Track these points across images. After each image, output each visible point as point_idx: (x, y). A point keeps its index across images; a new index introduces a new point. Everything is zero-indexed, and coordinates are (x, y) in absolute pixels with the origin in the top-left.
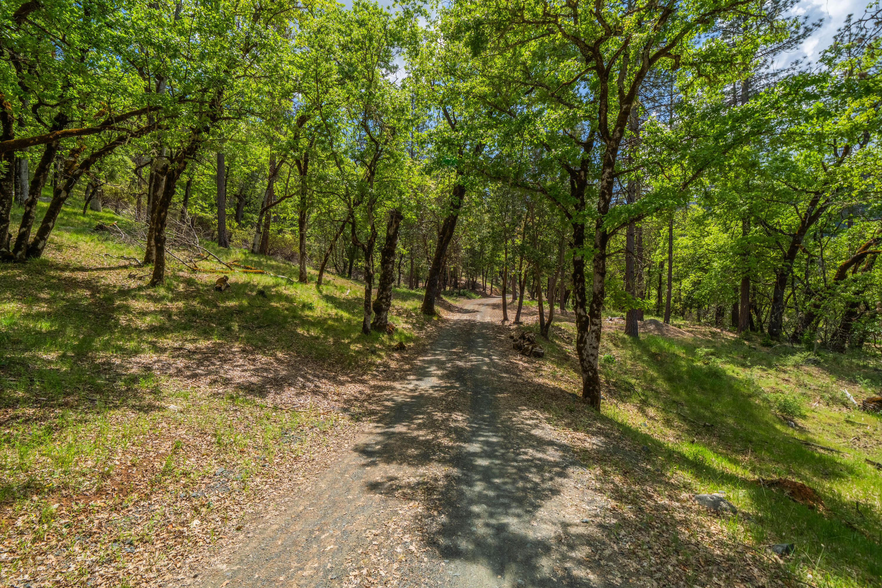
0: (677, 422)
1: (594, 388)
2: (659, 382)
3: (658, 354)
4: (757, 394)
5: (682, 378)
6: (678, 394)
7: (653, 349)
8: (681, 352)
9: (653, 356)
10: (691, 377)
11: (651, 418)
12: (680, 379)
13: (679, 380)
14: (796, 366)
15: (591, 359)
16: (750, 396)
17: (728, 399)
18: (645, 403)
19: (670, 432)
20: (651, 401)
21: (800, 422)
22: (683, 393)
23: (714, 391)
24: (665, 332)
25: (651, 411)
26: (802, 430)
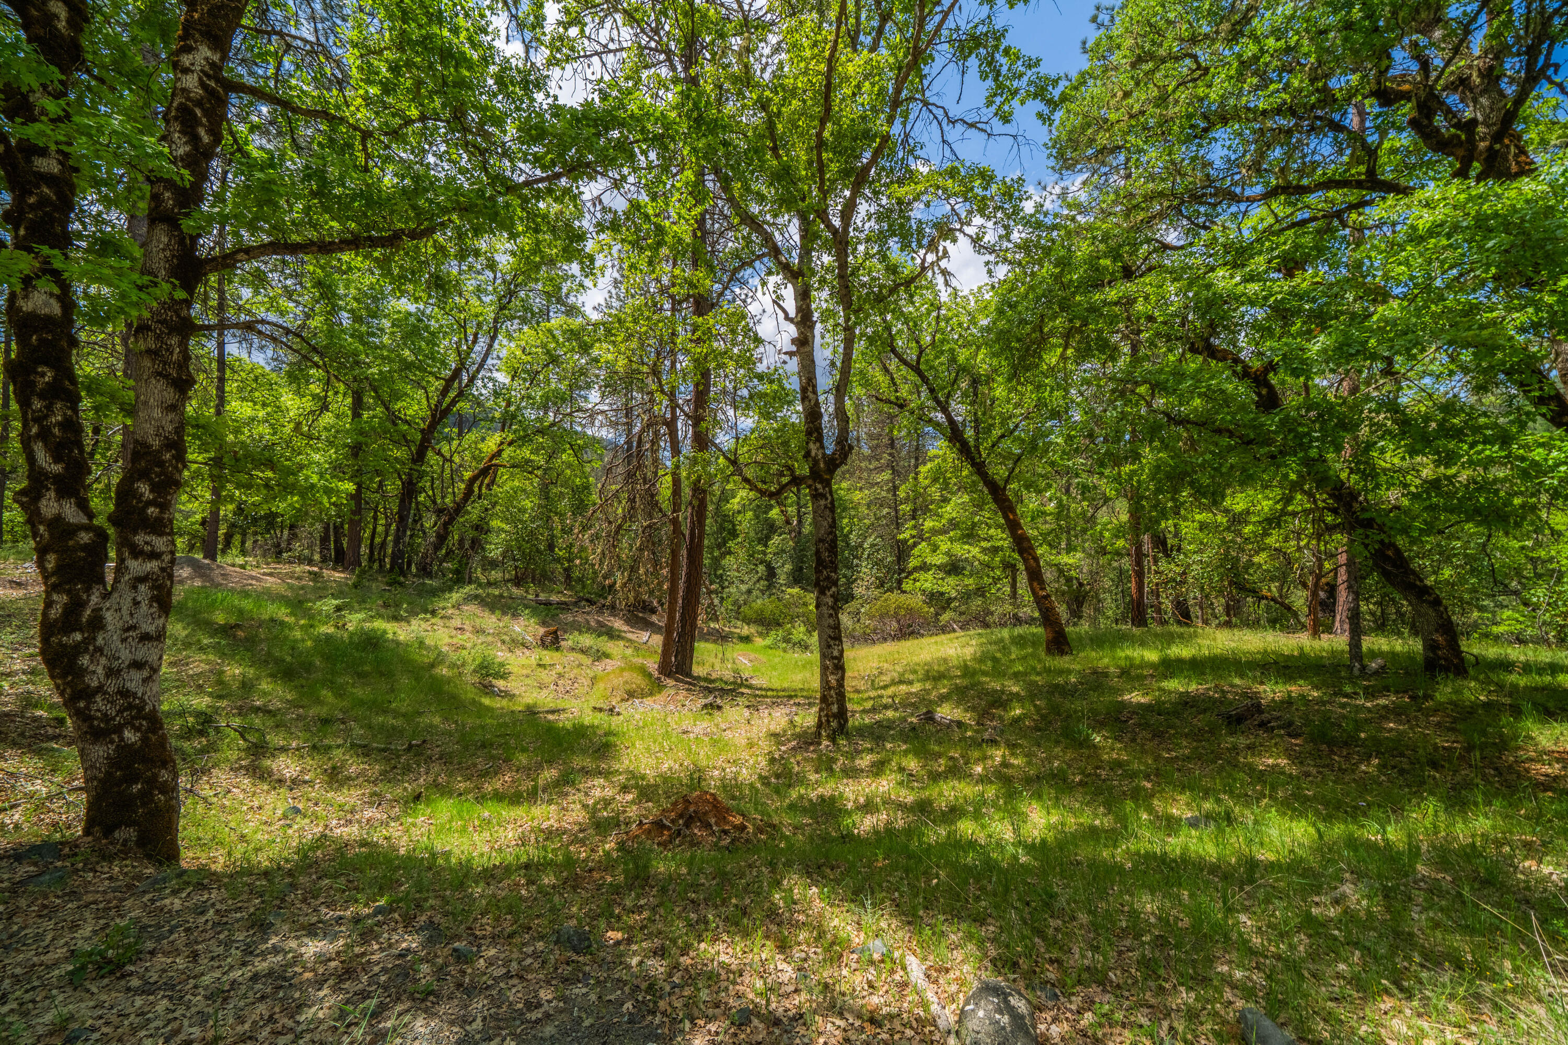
0: (354, 767)
1: (152, 782)
2: (265, 686)
3: (237, 626)
4: (440, 659)
5: (311, 664)
6: (319, 702)
7: (220, 618)
8: (282, 613)
9: (227, 630)
10: (327, 658)
11: (295, 783)
12: (308, 667)
13: (308, 671)
14: (457, 606)
15: (133, 682)
16: (432, 665)
17: (405, 681)
18: (259, 750)
19: (349, 797)
20: (275, 739)
21: (500, 684)
22: (327, 694)
23: (382, 674)
24: (220, 580)
25: (287, 767)
26: (507, 695)
